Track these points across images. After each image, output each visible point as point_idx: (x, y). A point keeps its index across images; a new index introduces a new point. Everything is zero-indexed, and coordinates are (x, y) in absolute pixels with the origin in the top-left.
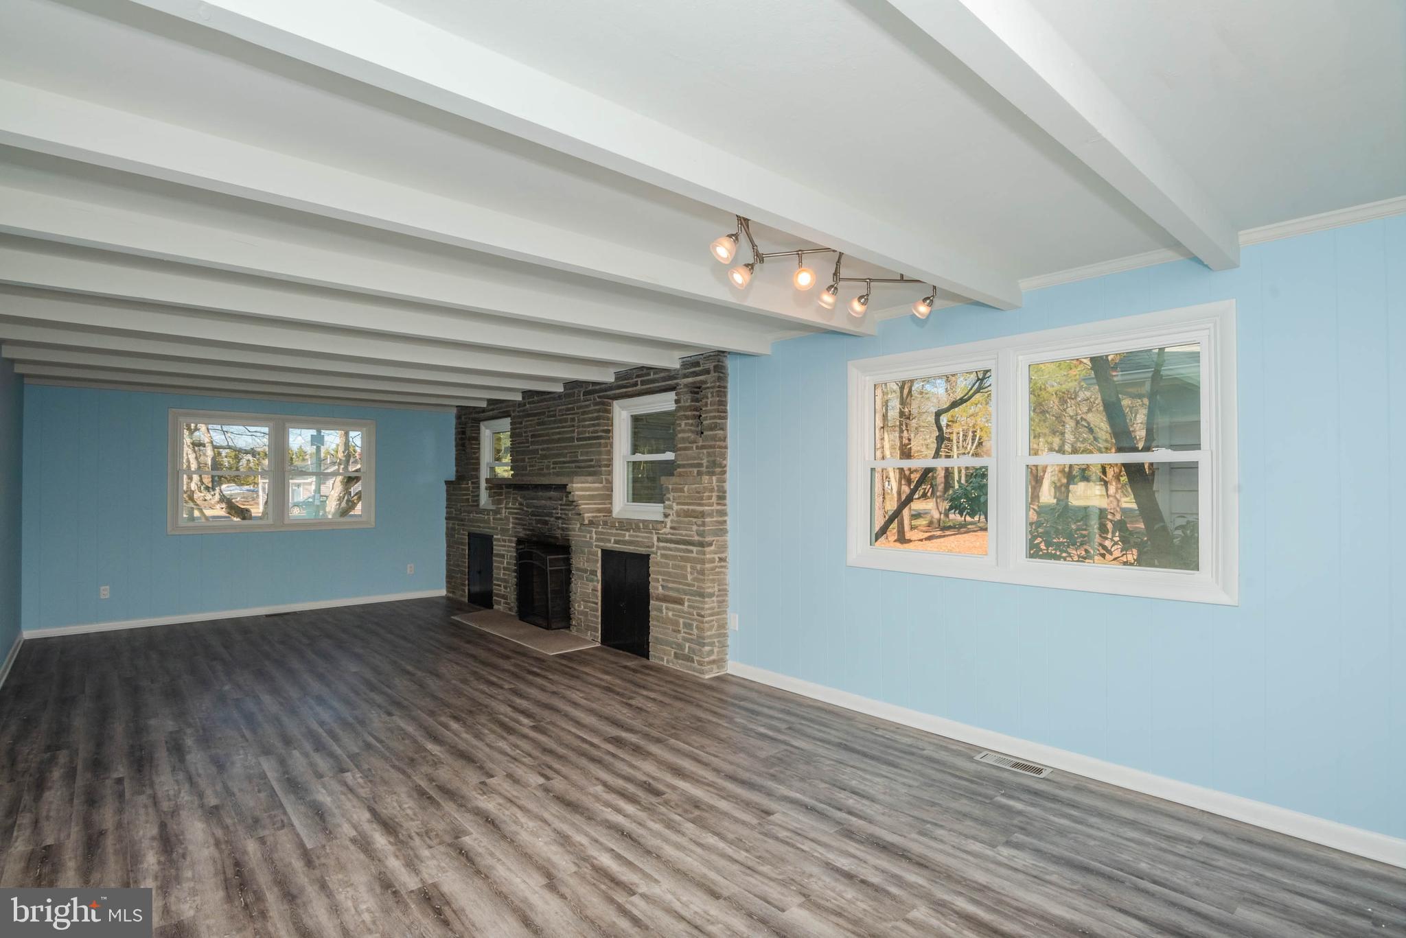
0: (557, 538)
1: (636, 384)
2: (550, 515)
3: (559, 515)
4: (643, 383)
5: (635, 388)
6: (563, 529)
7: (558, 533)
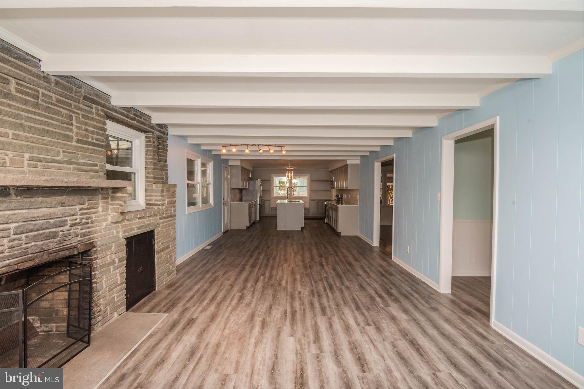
0: (75, 247)
1: (134, 120)
2: (63, 224)
3: (78, 221)
4: (138, 121)
5: (133, 122)
6: (84, 235)
7: (74, 241)
